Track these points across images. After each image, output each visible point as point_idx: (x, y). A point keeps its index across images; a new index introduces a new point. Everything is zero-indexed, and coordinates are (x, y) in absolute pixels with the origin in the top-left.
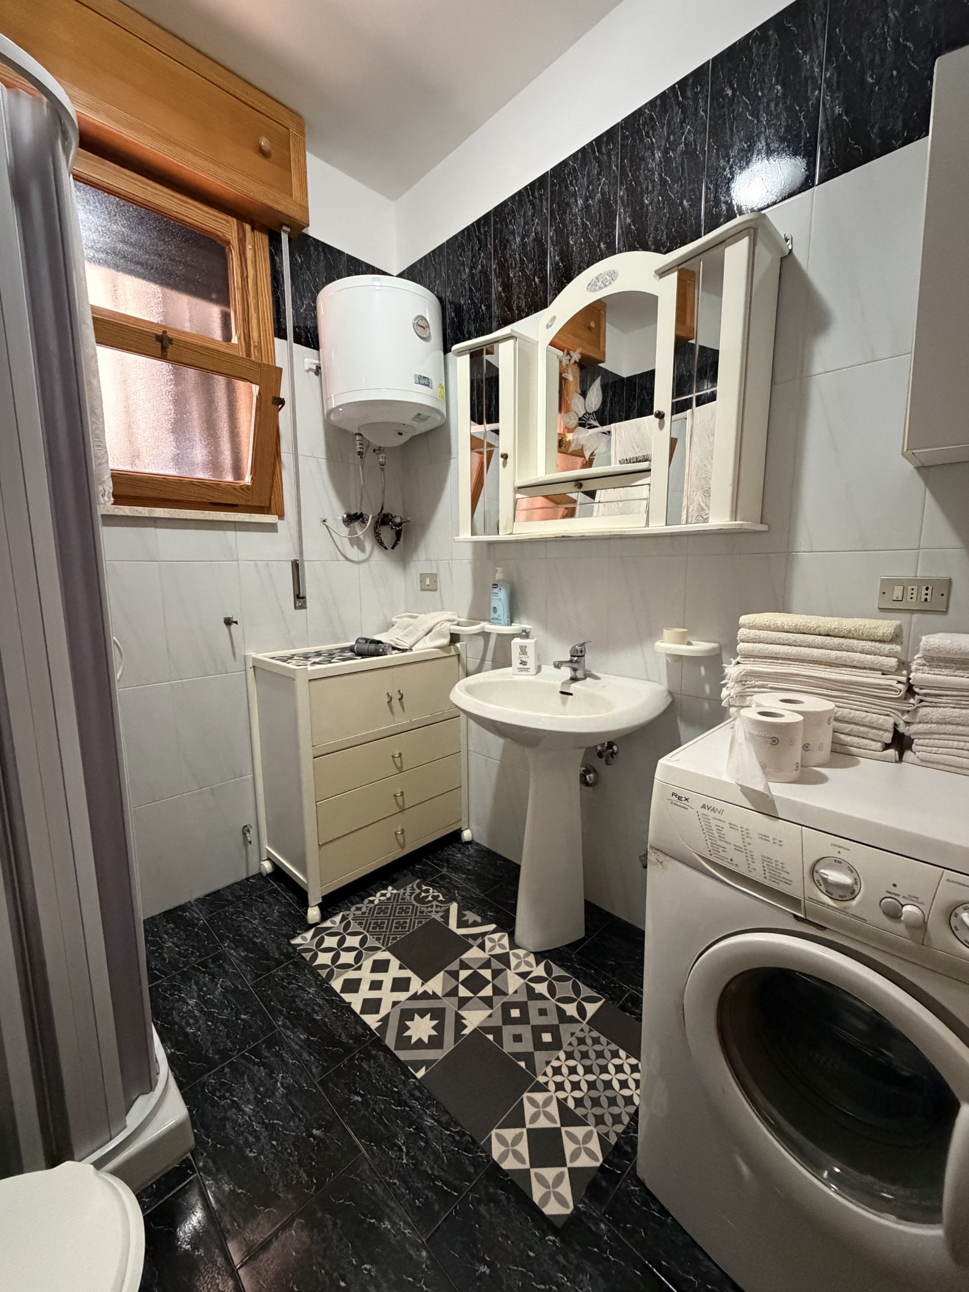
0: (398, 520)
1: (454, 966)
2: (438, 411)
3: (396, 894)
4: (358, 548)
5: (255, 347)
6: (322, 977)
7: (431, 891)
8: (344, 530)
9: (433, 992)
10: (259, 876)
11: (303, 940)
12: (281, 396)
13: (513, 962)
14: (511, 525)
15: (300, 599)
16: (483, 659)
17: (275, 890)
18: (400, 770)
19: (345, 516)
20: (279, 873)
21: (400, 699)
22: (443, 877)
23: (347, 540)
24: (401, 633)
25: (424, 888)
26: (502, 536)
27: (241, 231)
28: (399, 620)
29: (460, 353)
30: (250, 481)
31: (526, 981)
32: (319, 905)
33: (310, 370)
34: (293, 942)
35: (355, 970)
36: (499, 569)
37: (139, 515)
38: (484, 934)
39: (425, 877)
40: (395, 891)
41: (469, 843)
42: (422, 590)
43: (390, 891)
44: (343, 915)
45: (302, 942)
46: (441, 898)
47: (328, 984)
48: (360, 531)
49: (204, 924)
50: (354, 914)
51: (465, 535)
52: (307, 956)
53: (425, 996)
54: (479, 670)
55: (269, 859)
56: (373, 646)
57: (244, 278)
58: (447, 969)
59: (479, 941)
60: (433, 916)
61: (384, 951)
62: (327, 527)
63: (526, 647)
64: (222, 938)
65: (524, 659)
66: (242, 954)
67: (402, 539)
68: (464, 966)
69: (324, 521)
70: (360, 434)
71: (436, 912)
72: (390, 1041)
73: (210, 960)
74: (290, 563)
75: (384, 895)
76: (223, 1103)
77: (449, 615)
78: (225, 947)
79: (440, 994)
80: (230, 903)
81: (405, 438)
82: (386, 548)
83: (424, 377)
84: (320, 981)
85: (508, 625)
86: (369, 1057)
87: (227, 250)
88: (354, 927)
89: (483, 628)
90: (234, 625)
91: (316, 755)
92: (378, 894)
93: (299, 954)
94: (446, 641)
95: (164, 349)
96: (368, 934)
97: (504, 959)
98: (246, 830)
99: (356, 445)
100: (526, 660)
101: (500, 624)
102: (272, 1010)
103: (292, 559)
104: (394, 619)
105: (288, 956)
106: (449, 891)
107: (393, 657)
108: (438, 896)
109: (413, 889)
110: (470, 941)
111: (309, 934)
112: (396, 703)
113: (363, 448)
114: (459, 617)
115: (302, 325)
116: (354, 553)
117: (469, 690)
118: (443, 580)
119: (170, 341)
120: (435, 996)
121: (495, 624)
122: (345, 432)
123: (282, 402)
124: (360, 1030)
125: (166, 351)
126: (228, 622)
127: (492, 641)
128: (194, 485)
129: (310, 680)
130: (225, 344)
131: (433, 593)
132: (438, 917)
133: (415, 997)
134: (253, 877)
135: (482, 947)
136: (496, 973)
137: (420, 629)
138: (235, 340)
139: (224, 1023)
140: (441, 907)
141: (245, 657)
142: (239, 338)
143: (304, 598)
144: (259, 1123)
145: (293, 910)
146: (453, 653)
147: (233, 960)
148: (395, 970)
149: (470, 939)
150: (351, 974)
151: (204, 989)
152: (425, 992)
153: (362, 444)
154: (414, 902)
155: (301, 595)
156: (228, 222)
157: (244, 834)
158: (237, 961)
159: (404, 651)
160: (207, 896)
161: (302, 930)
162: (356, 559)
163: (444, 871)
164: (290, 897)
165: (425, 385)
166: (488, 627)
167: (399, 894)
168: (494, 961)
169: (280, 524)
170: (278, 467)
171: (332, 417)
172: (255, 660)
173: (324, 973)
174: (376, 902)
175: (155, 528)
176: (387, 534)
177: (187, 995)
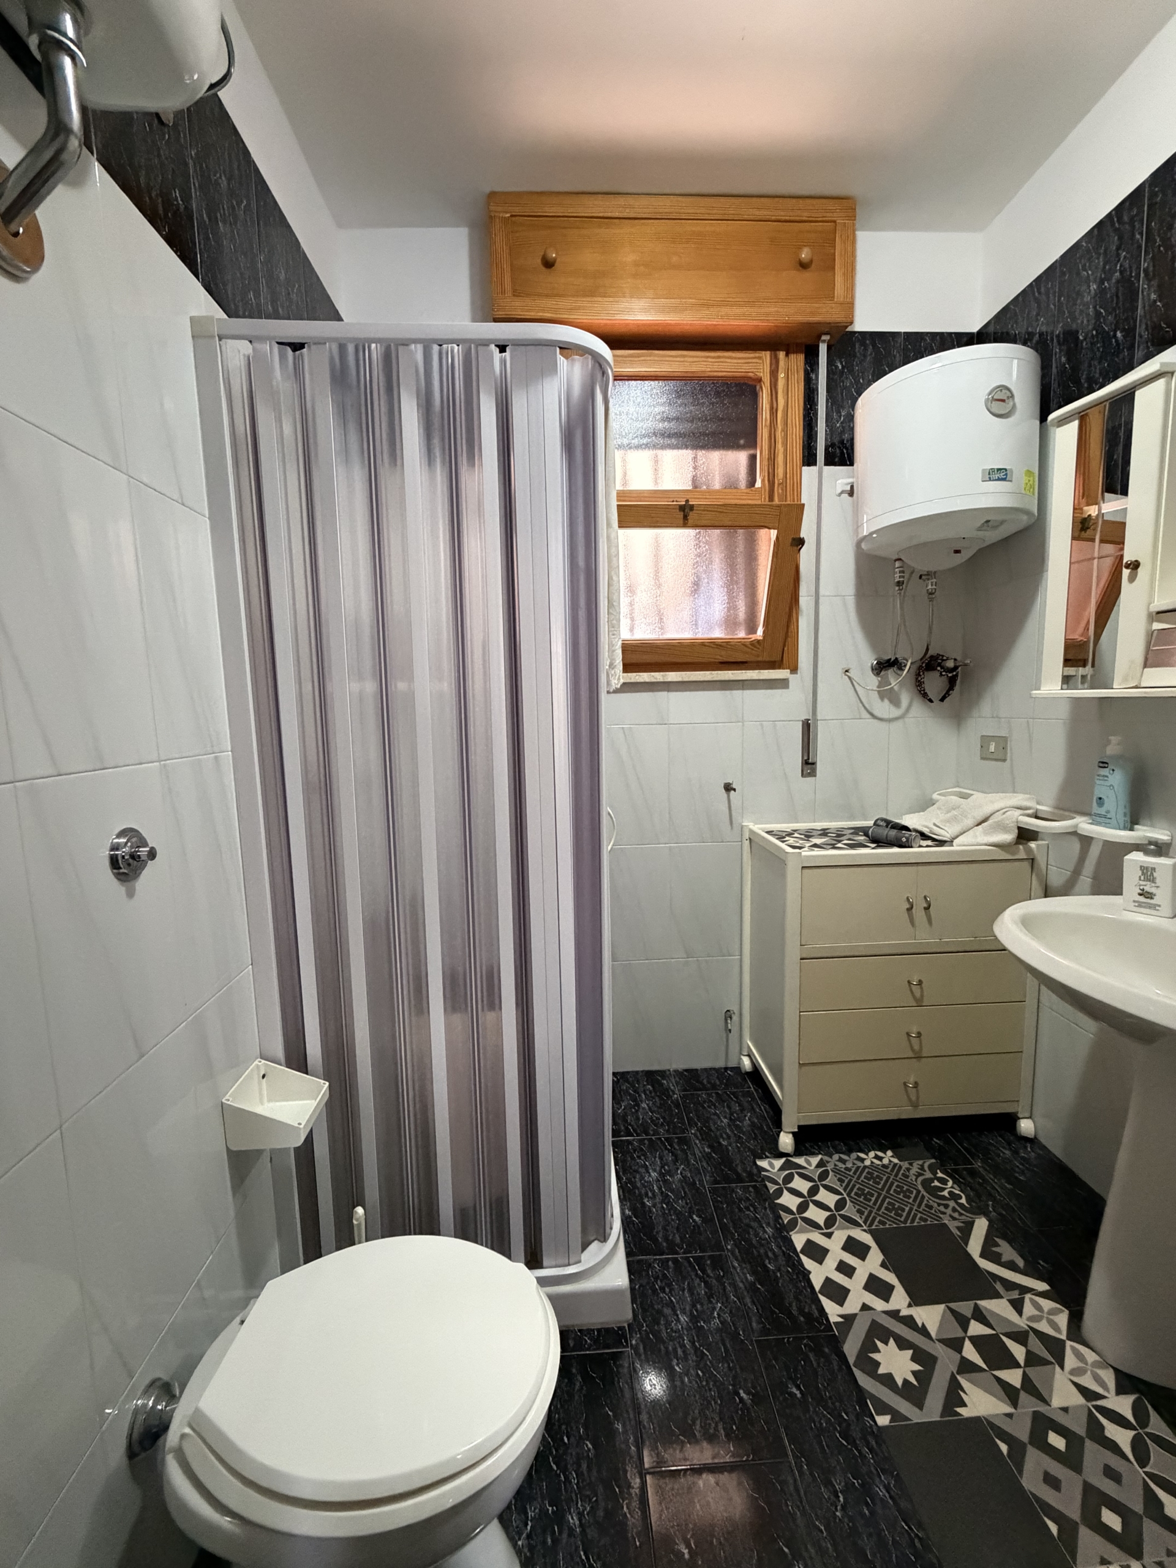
0: (950, 664)
1: (965, 1308)
2: (1028, 513)
3: (895, 1165)
4: (891, 701)
5: (779, 484)
6: (783, 1222)
7: (950, 1183)
8: (873, 681)
9: (923, 1324)
10: (737, 1070)
11: (771, 1166)
12: (802, 536)
13: (1070, 1361)
14: (1139, 675)
15: (809, 766)
16: (1077, 872)
17: (750, 1094)
18: (919, 1003)
19: (875, 662)
20: (756, 1074)
21: (927, 908)
22: (973, 1173)
23: (876, 694)
24: (942, 816)
25: (940, 1175)
26: (1117, 690)
27: (774, 361)
28: (943, 798)
29: (1063, 421)
30: (761, 634)
31: (1089, 1404)
32: (794, 1134)
33: (842, 492)
34: (760, 1163)
35: (822, 1234)
36: (1114, 739)
37: (655, 680)
38: (1025, 1290)
39: (946, 1160)
40: (896, 1161)
41: (1026, 1139)
42: (982, 758)
43: (888, 1157)
44: (821, 1159)
45: (768, 1168)
46: (963, 1201)
47: (788, 1233)
48: (894, 679)
49: (677, 1100)
50: (835, 1165)
51: (1051, 686)
52: (772, 1188)
53: (909, 1322)
54: (1066, 890)
55: (749, 1056)
56: (893, 833)
57: (773, 411)
58: (952, 1305)
59: (1015, 1295)
60: (946, 1221)
61: (865, 1231)
62: (850, 678)
63: (1154, 869)
64: (691, 1123)
65: (1147, 889)
66: (706, 1150)
67: (957, 688)
68: (980, 1316)
69: (847, 671)
70: (900, 559)
71: (951, 1216)
72: (851, 1348)
73: (676, 1140)
74: (801, 722)
75: (880, 1159)
76: (661, 1295)
77: (1019, 799)
78: (692, 1133)
79: (933, 1334)
80: (704, 1088)
81: (965, 555)
82: (931, 701)
83: (999, 470)
84: (779, 1224)
85: (1125, 828)
86: (819, 1352)
87: (758, 388)
88: (831, 1180)
89: (1076, 826)
90: (732, 792)
91: (804, 956)
92: (872, 1154)
93: (763, 1180)
94: (1009, 837)
95: (685, 517)
96: (847, 1198)
97: (1056, 1349)
98: (728, 1015)
99: (895, 573)
100: (1153, 890)
101: (1107, 825)
102: (724, 1227)
103: (803, 718)
104: (935, 796)
105: (750, 1175)
106: (979, 1196)
107: (920, 851)
108: (961, 1198)
109: (922, 1168)
110: (999, 1287)
111: (778, 1163)
112: (919, 913)
113: (903, 577)
114: (1038, 803)
115: (836, 441)
116: (884, 708)
117: (1026, 923)
118: (1016, 748)
119: (692, 507)
120: (924, 1331)
121: (1098, 824)
122: (884, 559)
123: (801, 542)
124: (816, 1314)
125: (687, 520)
126: (728, 788)
127: (1095, 851)
128: (705, 645)
129: (803, 867)
130: (748, 490)
131: (999, 763)
132: (953, 1226)
133: (894, 1314)
134: (732, 1069)
135: (1018, 1305)
136: (1032, 1359)
137: (969, 816)
138: (758, 484)
139: (679, 1214)
140: (961, 1214)
141: (742, 827)
142: (763, 481)
143: (813, 764)
144: (689, 1341)
145: (766, 1125)
146: (1022, 855)
147: (697, 1151)
148: (873, 1263)
149: (998, 1283)
150: (817, 1237)
151: (666, 1167)
152: (911, 1317)
153: (903, 572)
154: (920, 1187)
155: (810, 761)
156: (759, 358)
157: (726, 1020)
158: (700, 1154)
159: (941, 843)
160: (686, 1070)
161: (771, 1153)
162: (886, 716)
163: (978, 1164)
164: (765, 1110)
165: (999, 479)
166: (1084, 825)
167: (900, 1167)
168: (1033, 1339)
169: (793, 679)
170: (794, 615)
171: (863, 546)
172: (752, 832)
173: (786, 1218)
174: (867, 1163)
175: (668, 691)
176: (934, 682)
177: (651, 1165)
